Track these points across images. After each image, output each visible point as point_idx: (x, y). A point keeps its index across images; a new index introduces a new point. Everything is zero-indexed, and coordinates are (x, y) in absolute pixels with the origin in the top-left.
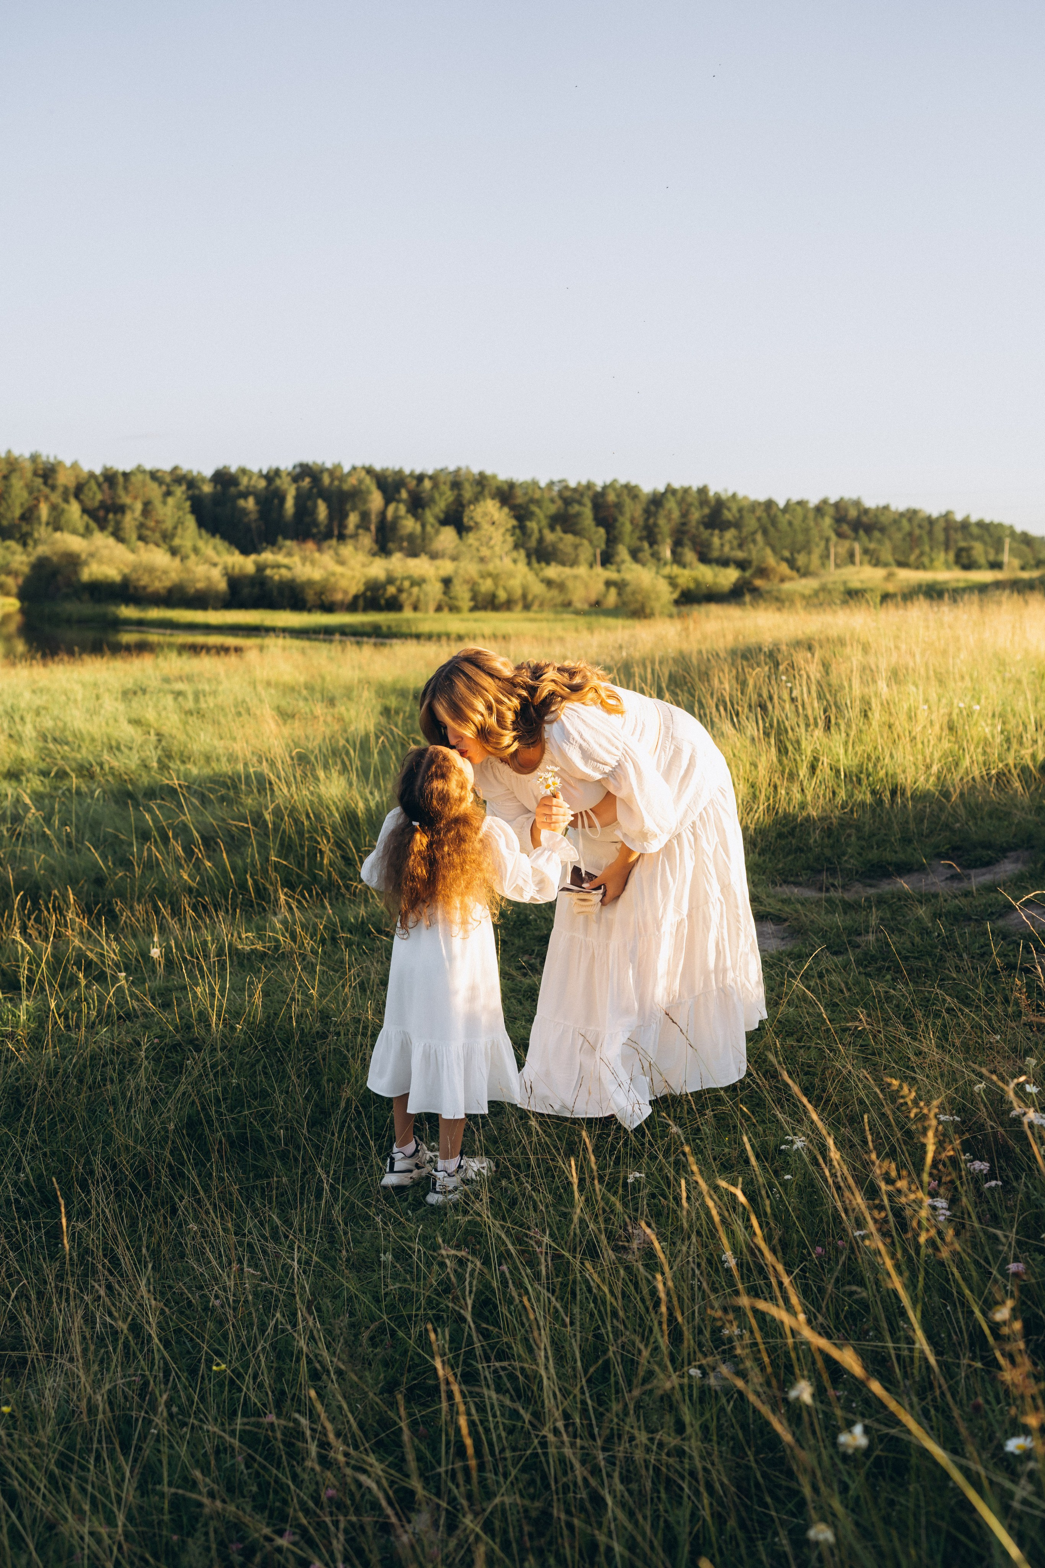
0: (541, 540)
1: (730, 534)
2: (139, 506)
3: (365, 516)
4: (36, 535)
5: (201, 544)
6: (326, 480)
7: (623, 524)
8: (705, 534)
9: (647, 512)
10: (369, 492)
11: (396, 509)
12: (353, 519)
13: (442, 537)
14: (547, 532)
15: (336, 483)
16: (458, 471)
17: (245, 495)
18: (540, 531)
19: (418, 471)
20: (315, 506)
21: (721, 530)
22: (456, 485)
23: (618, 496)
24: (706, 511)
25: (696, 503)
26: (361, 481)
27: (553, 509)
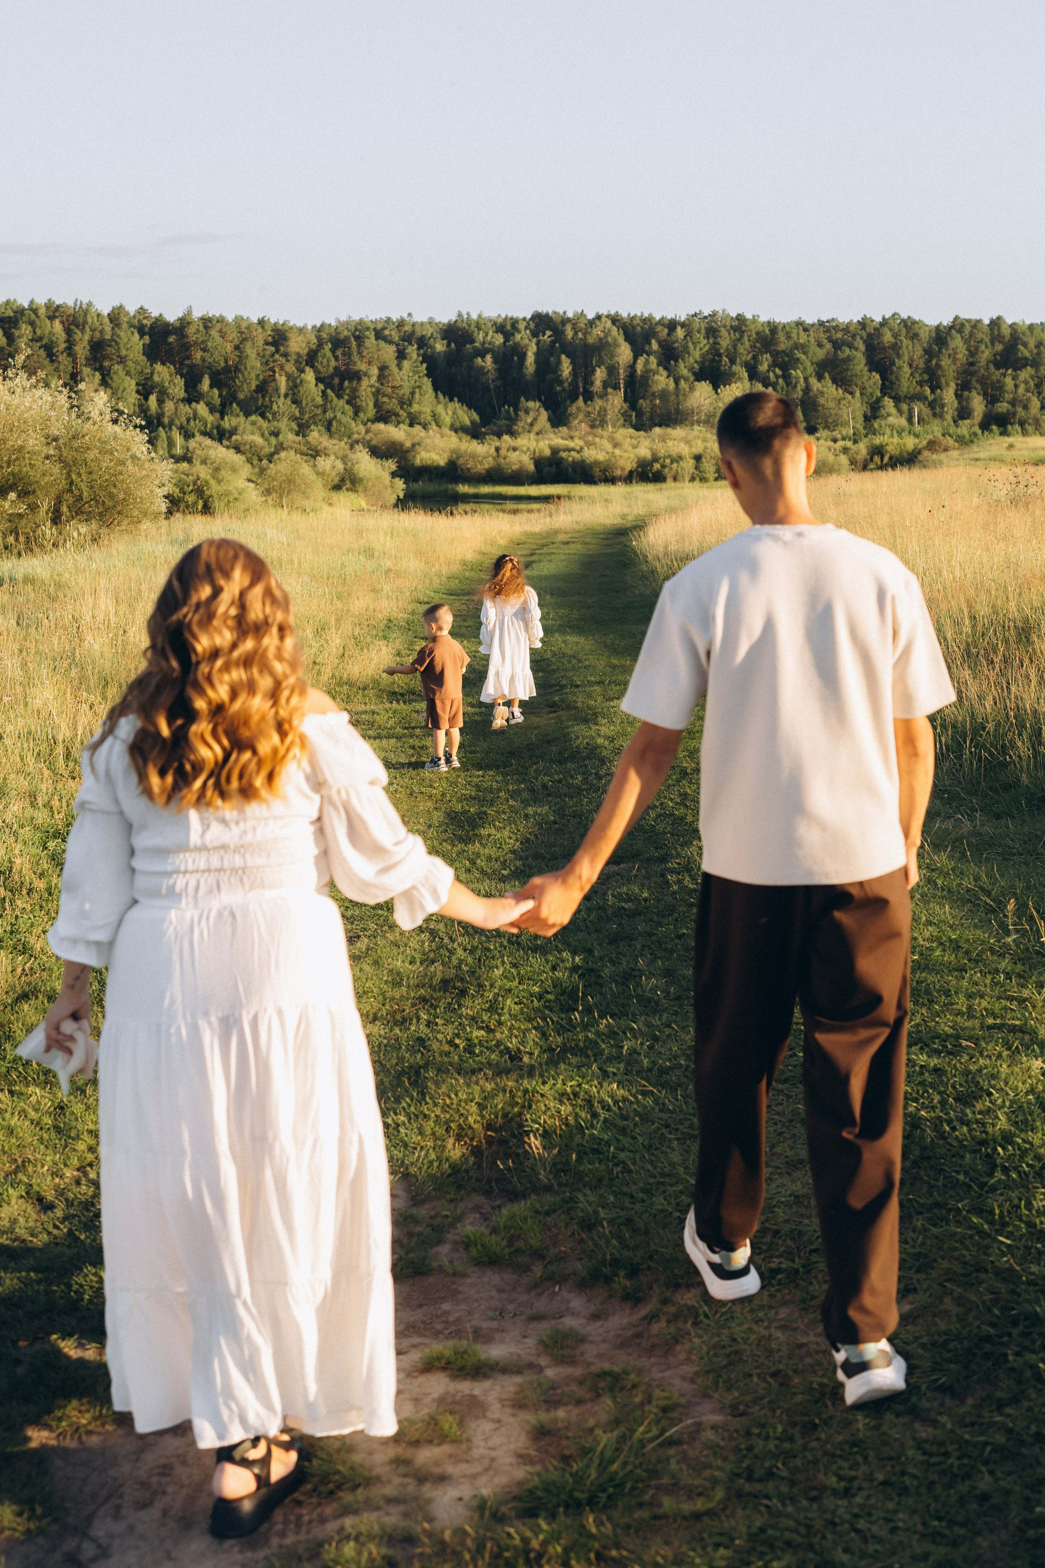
0: (807, 389)
1: (1025, 374)
2: (375, 371)
3: (612, 371)
4: (275, 407)
5: (440, 409)
6: (569, 333)
7: (900, 368)
8: (996, 374)
9: (929, 353)
10: (617, 345)
11: (647, 362)
12: (600, 375)
13: (697, 394)
14: (813, 381)
15: (580, 335)
16: (714, 315)
17: (482, 353)
18: (806, 379)
19: (670, 316)
21: (1015, 370)
22: (712, 331)
24: (999, 347)
25: (987, 339)
26: (607, 333)
27: (820, 354)
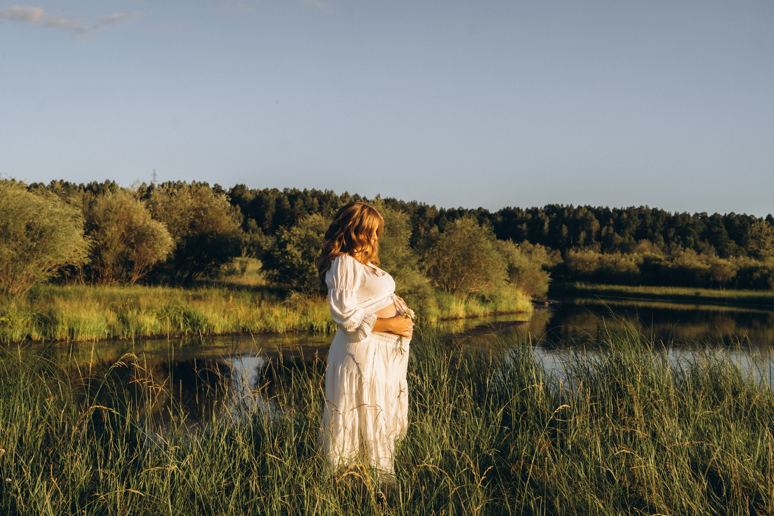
20: (561, 228)
23: (741, 222)
